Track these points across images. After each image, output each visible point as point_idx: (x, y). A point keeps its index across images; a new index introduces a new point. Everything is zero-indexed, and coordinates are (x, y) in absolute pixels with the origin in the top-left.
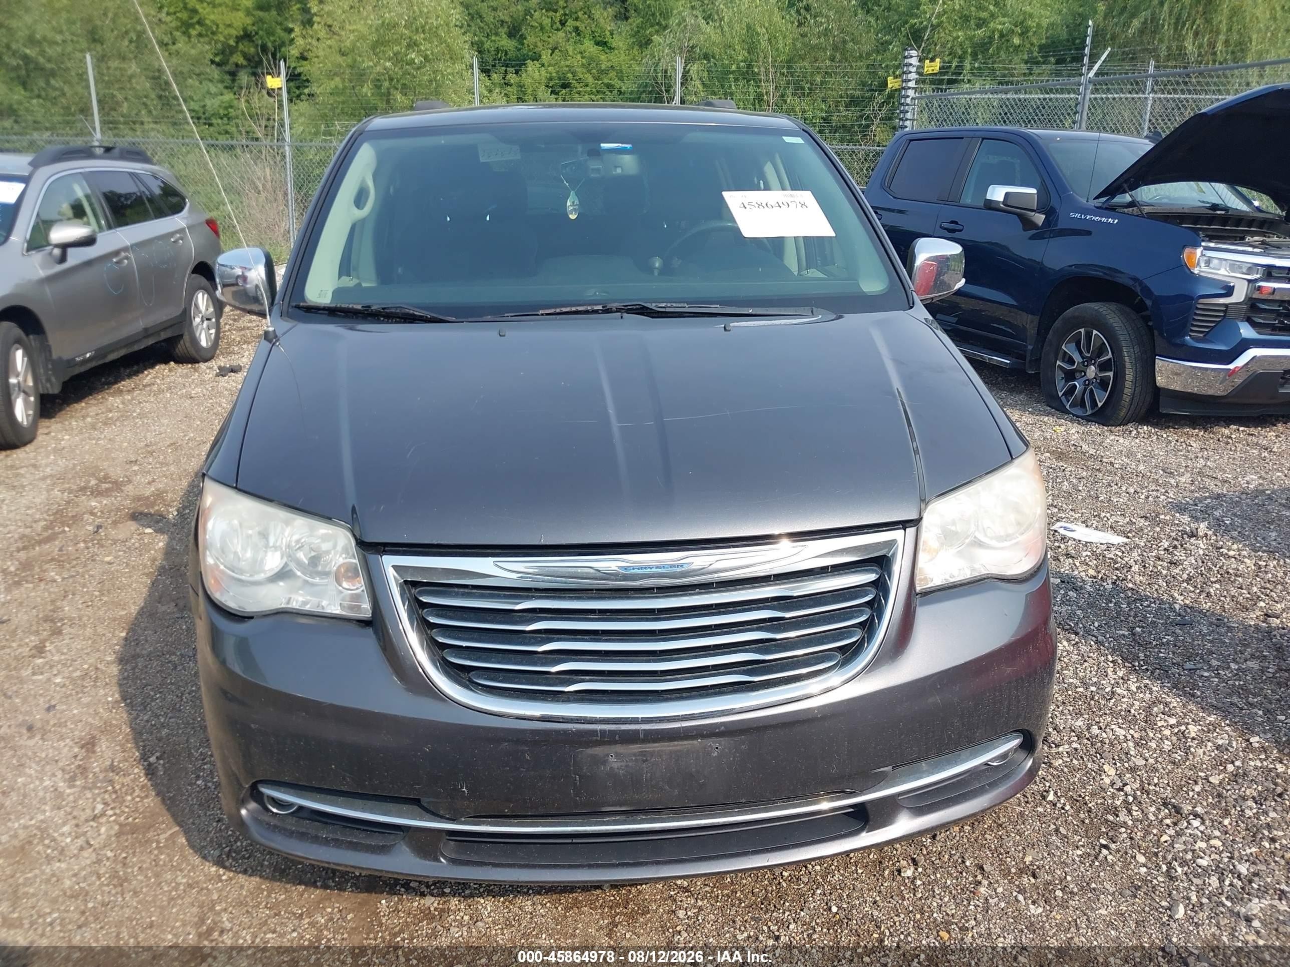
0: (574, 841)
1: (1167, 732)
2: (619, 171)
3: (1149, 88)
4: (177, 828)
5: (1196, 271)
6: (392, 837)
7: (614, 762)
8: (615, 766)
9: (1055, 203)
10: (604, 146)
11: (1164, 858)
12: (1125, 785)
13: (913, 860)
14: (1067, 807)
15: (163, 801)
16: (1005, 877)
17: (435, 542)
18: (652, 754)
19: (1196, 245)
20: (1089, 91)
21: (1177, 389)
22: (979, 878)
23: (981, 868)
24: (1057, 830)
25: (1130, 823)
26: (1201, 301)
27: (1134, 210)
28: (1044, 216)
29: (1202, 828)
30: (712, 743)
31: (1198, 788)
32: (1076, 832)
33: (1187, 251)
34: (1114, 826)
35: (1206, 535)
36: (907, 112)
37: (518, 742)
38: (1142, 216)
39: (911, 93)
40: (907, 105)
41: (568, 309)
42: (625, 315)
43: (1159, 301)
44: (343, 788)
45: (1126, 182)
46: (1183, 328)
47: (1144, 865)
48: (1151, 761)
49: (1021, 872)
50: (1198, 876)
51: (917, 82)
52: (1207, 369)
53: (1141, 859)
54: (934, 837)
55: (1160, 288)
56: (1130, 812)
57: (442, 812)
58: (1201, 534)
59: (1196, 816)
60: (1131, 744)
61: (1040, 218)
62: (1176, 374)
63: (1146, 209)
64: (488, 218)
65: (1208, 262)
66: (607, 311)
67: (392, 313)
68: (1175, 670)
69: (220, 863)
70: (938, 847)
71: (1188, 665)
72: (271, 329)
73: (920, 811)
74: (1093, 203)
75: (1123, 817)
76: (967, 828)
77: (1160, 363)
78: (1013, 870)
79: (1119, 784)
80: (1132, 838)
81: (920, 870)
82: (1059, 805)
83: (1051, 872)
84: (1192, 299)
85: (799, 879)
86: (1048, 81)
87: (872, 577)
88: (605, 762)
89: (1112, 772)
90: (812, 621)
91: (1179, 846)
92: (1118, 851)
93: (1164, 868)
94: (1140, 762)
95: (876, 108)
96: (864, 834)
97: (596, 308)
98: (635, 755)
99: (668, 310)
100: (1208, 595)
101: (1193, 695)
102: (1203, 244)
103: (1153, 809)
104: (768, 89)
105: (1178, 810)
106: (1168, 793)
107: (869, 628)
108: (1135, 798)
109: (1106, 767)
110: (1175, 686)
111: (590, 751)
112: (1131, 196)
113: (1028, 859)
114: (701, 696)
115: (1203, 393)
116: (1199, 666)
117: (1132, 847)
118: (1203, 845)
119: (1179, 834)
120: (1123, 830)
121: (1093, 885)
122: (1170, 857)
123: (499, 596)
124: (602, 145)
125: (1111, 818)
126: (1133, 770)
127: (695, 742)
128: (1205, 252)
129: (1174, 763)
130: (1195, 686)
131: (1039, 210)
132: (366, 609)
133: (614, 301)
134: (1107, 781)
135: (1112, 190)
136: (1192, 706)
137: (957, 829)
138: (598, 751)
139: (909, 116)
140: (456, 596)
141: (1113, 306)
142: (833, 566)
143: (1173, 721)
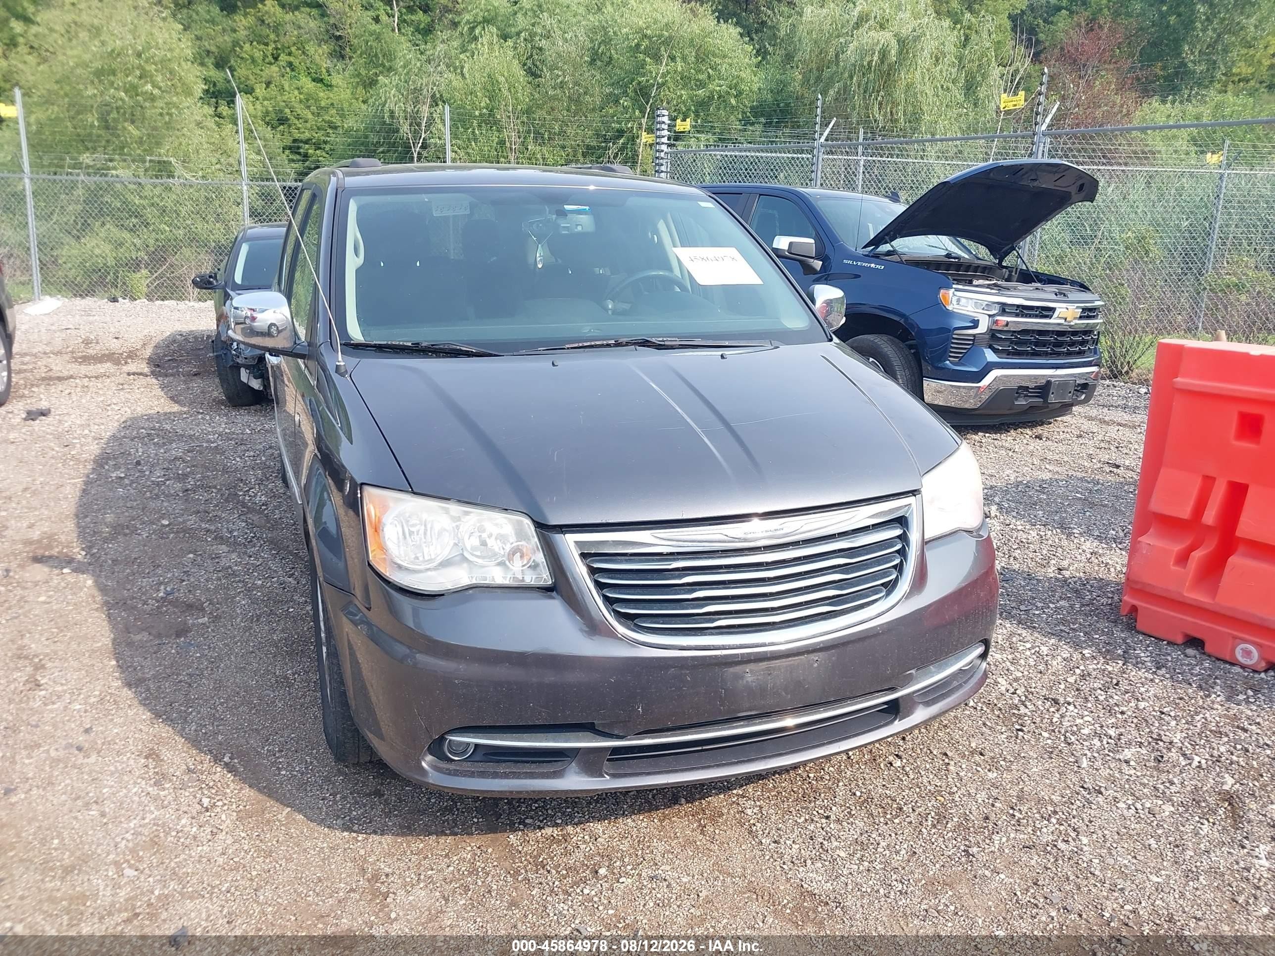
0: (704, 748)
1: (1028, 653)
2: (579, 228)
3: (860, 152)
4: (289, 809)
5: (950, 308)
6: (560, 763)
7: (749, 678)
8: (750, 679)
9: (829, 251)
10: (567, 207)
11: (1059, 732)
12: (1016, 690)
13: (897, 755)
14: (985, 709)
15: (260, 790)
16: (962, 758)
17: (604, 521)
18: (774, 669)
19: (949, 287)
20: (821, 154)
21: (941, 404)
22: (947, 761)
23: (946, 754)
24: (984, 724)
25: (1029, 714)
26: (956, 332)
27: (895, 258)
28: (821, 263)
29: (1076, 711)
30: (814, 657)
31: (1062, 686)
32: (997, 724)
33: (942, 291)
34: (1020, 717)
35: (996, 516)
36: (662, 165)
37: (682, 667)
38: (901, 262)
39: (664, 148)
40: (662, 158)
41: (588, 344)
42: (638, 348)
43: (922, 333)
44: (537, 723)
45: (887, 235)
46: (944, 354)
47: (1049, 739)
48: (1026, 673)
49: (972, 753)
50: (1085, 740)
51: (669, 139)
52: (959, 387)
53: (1046, 735)
54: (904, 739)
55: (924, 322)
56: (1026, 707)
57: (616, 732)
58: (993, 515)
59: (1069, 704)
60: (1008, 664)
61: (818, 264)
62: (938, 392)
63: (904, 258)
64: (418, 264)
65: (958, 301)
66: (618, 344)
67: (440, 349)
68: (1014, 611)
69: (350, 830)
70: (909, 745)
71: (1023, 608)
72: (342, 364)
73: (928, 704)
74: (861, 251)
75: (1023, 710)
76: (923, 730)
77: (925, 383)
78: (967, 753)
79: (1012, 690)
80: (1034, 723)
81: (905, 761)
82: (979, 708)
83: (992, 751)
84: (948, 330)
85: (822, 778)
86: (790, 142)
87: (898, 532)
88: (742, 678)
89: (1004, 683)
90: (866, 565)
91: (1066, 724)
92: (1029, 732)
93: (1063, 738)
94: (1020, 674)
95: (612, 157)
96: (896, 722)
97: (610, 342)
98: (763, 670)
99: (666, 343)
100: (1015, 558)
101: (1034, 627)
102: (954, 286)
103: (1040, 703)
104: (511, 135)
105: (1056, 701)
106: (1044, 692)
107: (899, 568)
108: (1026, 697)
109: (1000, 680)
110: (1019, 623)
111: (731, 670)
112: (892, 246)
113: (973, 745)
114: (803, 624)
115: (958, 406)
116: (1030, 607)
117: (1037, 728)
118: (1081, 721)
119: (1062, 716)
120: (1026, 718)
121: (1022, 755)
122: (1063, 731)
123: (653, 561)
124: (566, 207)
125: (1016, 712)
126: (1016, 680)
127: (802, 657)
128: (956, 293)
129: (1041, 673)
130: (1032, 622)
131: (817, 257)
132: (545, 578)
133: (625, 336)
134: (1003, 689)
135: (877, 241)
136: (1036, 635)
137: (917, 731)
138: (737, 669)
139: (663, 168)
140: (621, 562)
141: (885, 337)
142: (873, 525)
143: (1028, 645)
